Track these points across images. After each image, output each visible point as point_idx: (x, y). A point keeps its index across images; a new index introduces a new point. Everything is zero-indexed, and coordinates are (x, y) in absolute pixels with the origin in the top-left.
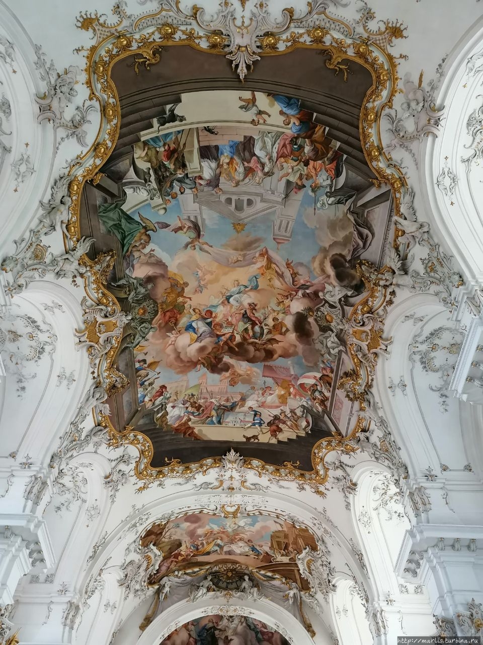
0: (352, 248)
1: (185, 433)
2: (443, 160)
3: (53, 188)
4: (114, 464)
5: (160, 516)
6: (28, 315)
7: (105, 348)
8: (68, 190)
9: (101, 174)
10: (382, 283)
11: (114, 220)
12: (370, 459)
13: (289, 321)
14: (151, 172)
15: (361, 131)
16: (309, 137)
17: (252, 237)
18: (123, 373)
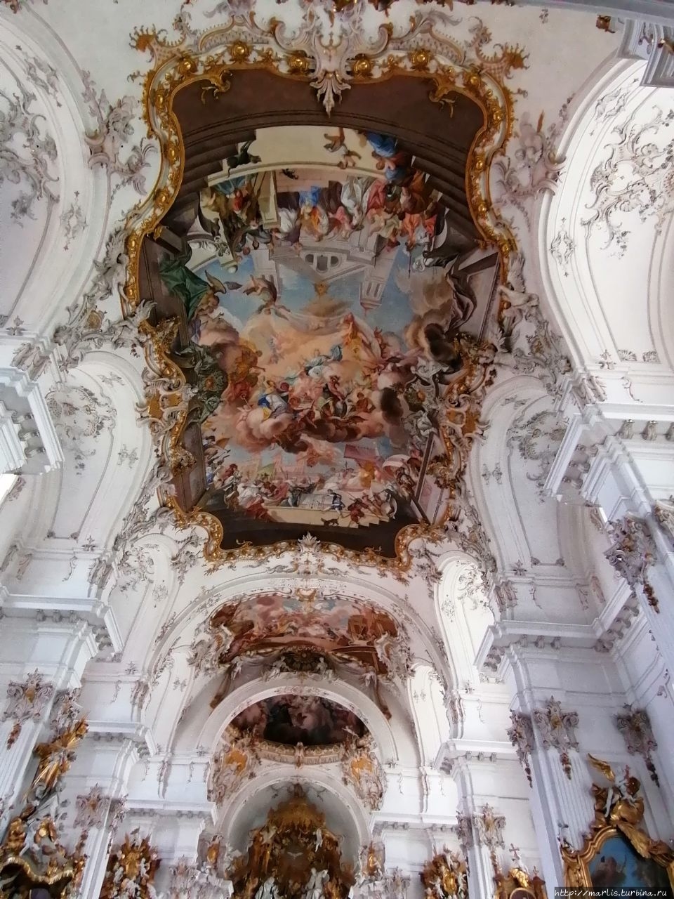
0: (450, 319)
1: (257, 515)
2: (559, 222)
3: (107, 244)
4: (181, 545)
5: (231, 598)
6: (85, 387)
7: (170, 425)
8: (126, 247)
9: (162, 227)
10: (482, 360)
11: (177, 280)
12: (457, 548)
13: (375, 398)
14: (220, 223)
15: (467, 180)
16: (407, 185)
17: (335, 302)
18: (189, 451)
